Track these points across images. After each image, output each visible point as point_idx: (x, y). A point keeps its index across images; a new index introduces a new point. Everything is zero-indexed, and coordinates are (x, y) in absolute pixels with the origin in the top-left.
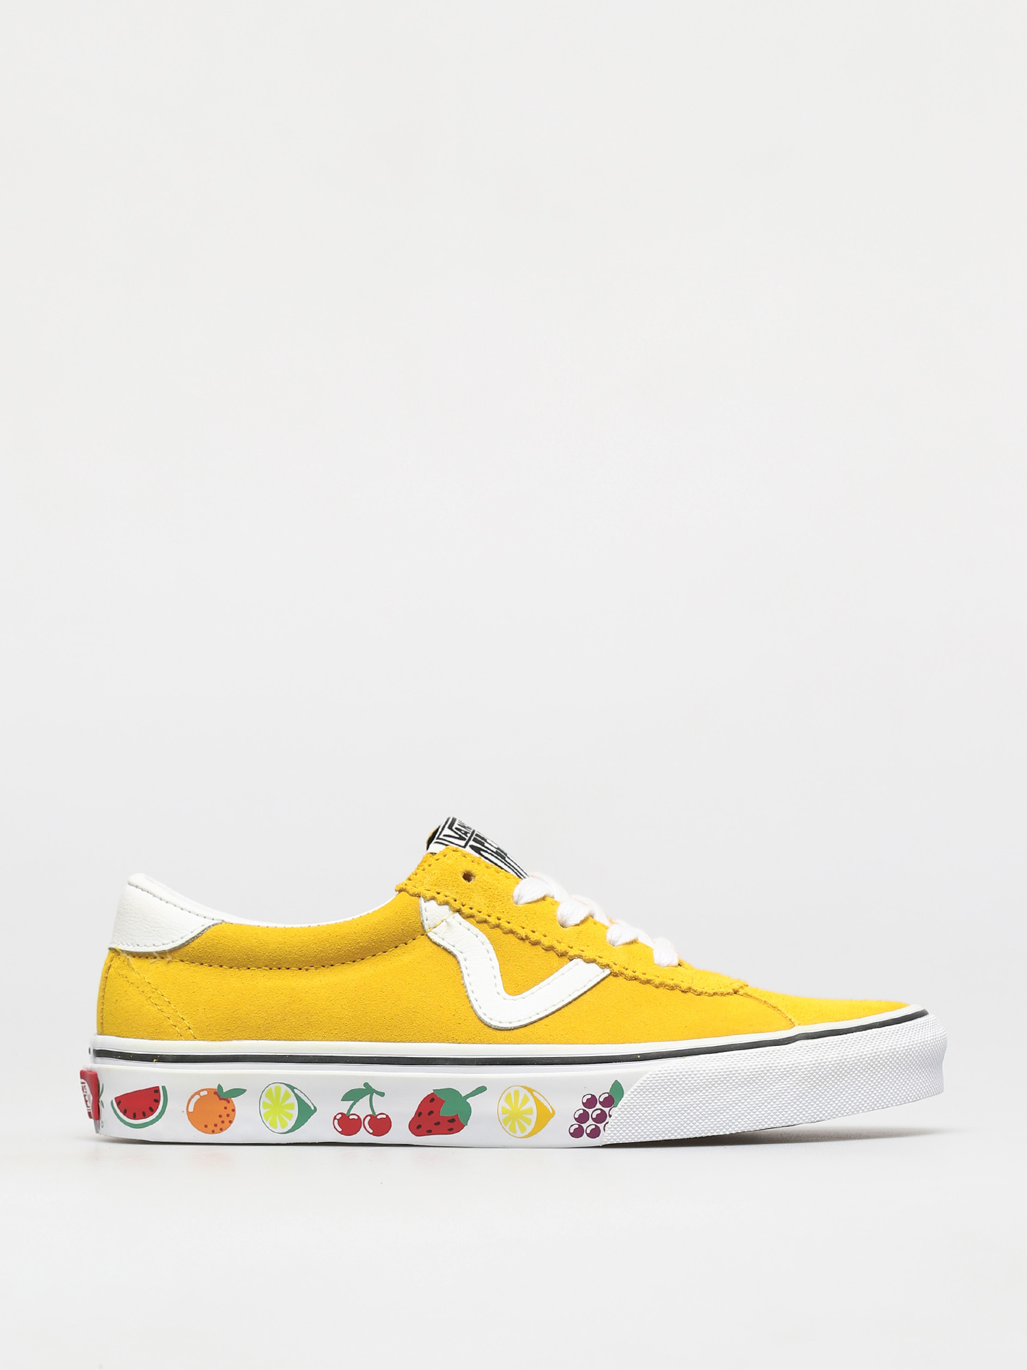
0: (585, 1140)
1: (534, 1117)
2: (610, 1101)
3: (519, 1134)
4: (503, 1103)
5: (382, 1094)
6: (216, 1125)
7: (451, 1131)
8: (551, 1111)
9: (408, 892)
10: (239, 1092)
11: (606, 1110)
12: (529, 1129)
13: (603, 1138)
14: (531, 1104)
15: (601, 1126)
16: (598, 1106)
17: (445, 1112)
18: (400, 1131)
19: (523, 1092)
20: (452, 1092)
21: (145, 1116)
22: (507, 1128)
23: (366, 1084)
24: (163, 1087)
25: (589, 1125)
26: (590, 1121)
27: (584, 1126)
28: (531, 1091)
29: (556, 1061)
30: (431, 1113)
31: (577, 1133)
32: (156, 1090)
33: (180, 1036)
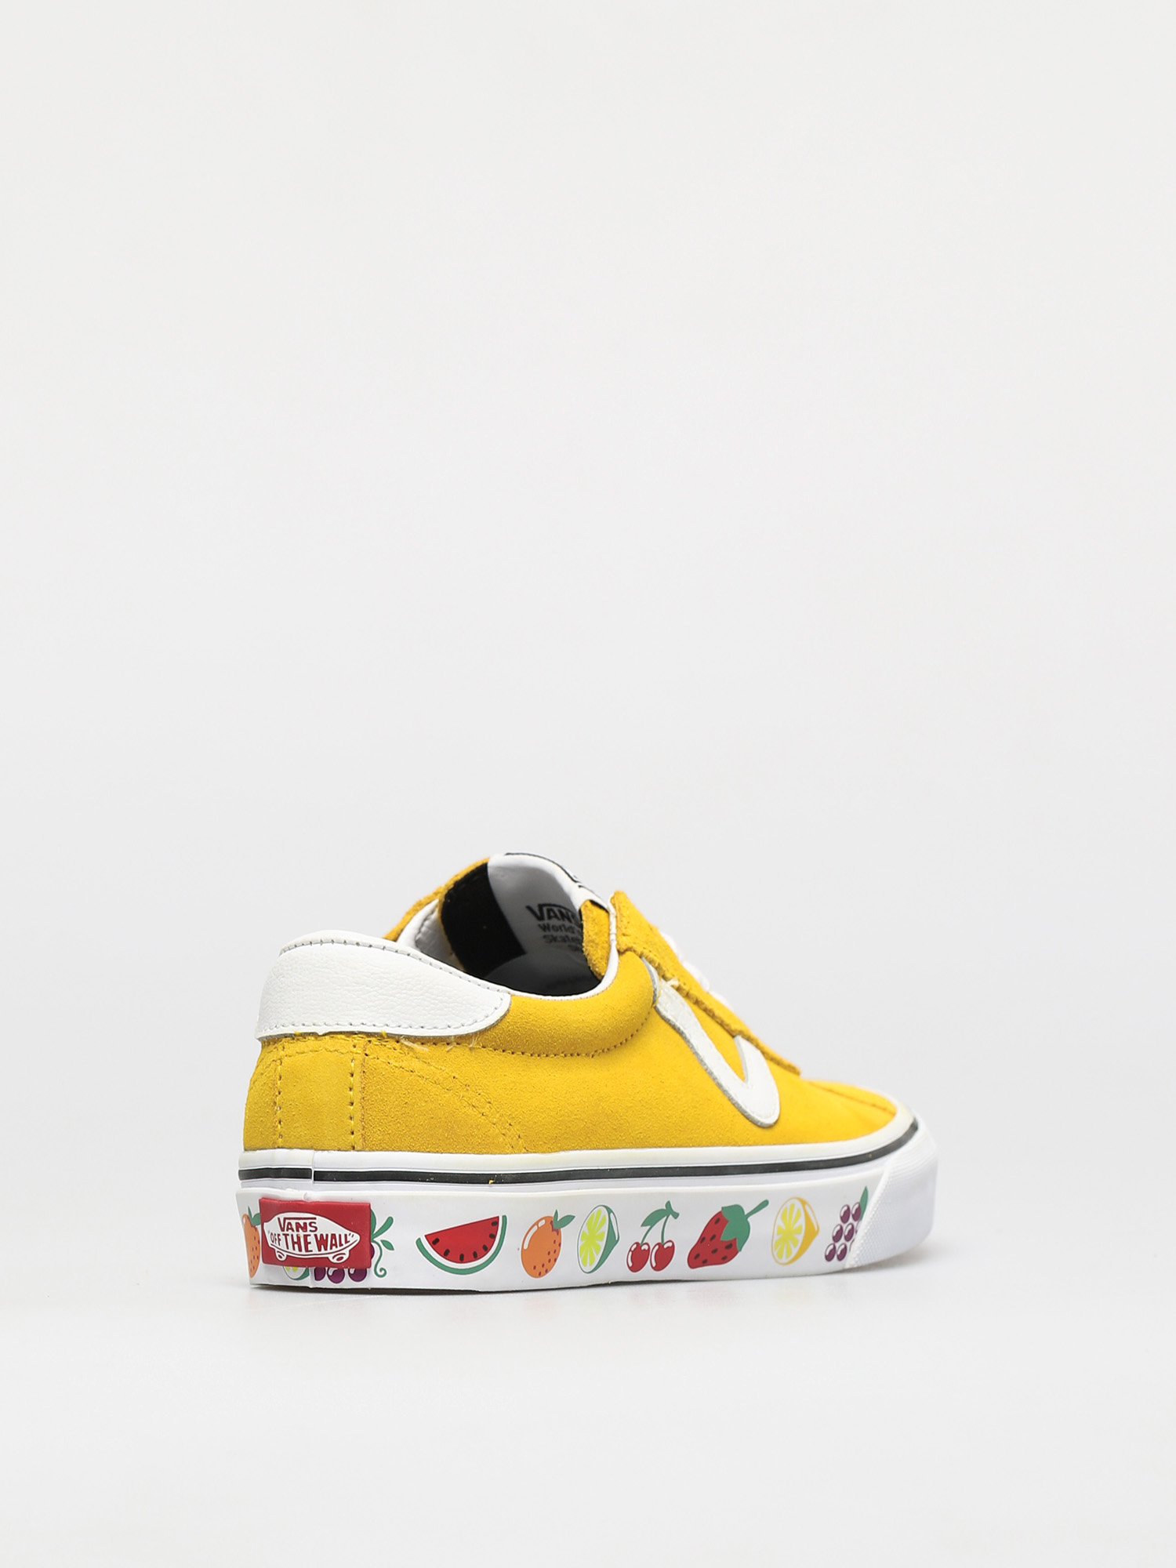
0: (835, 1263)
1: (800, 1238)
2: (858, 1215)
3: (784, 1260)
4: (779, 1222)
5: (676, 1216)
6: (543, 1266)
7: (725, 1259)
8: (816, 1229)
9: (635, 951)
10: (569, 1219)
11: (855, 1224)
12: (795, 1251)
13: (850, 1261)
14: (802, 1222)
15: (848, 1244)
16: (851, 1220)
17: (726, 1236)
18: (679, 1264)
19: (798, 1205)
20: (737, 1209)
21: (476, 1257)
22: (775, 1254)
23: (668, 1204)
24: (504, 1217)
25: (839, 1246)
26: (843, 1240)
27: (837, 1245)
28: (804, 1203)
29: (821, 1165)
30: (713, 1237)
31: (829, 1258)
32: (494, 1222)
33: (514, 1149)
